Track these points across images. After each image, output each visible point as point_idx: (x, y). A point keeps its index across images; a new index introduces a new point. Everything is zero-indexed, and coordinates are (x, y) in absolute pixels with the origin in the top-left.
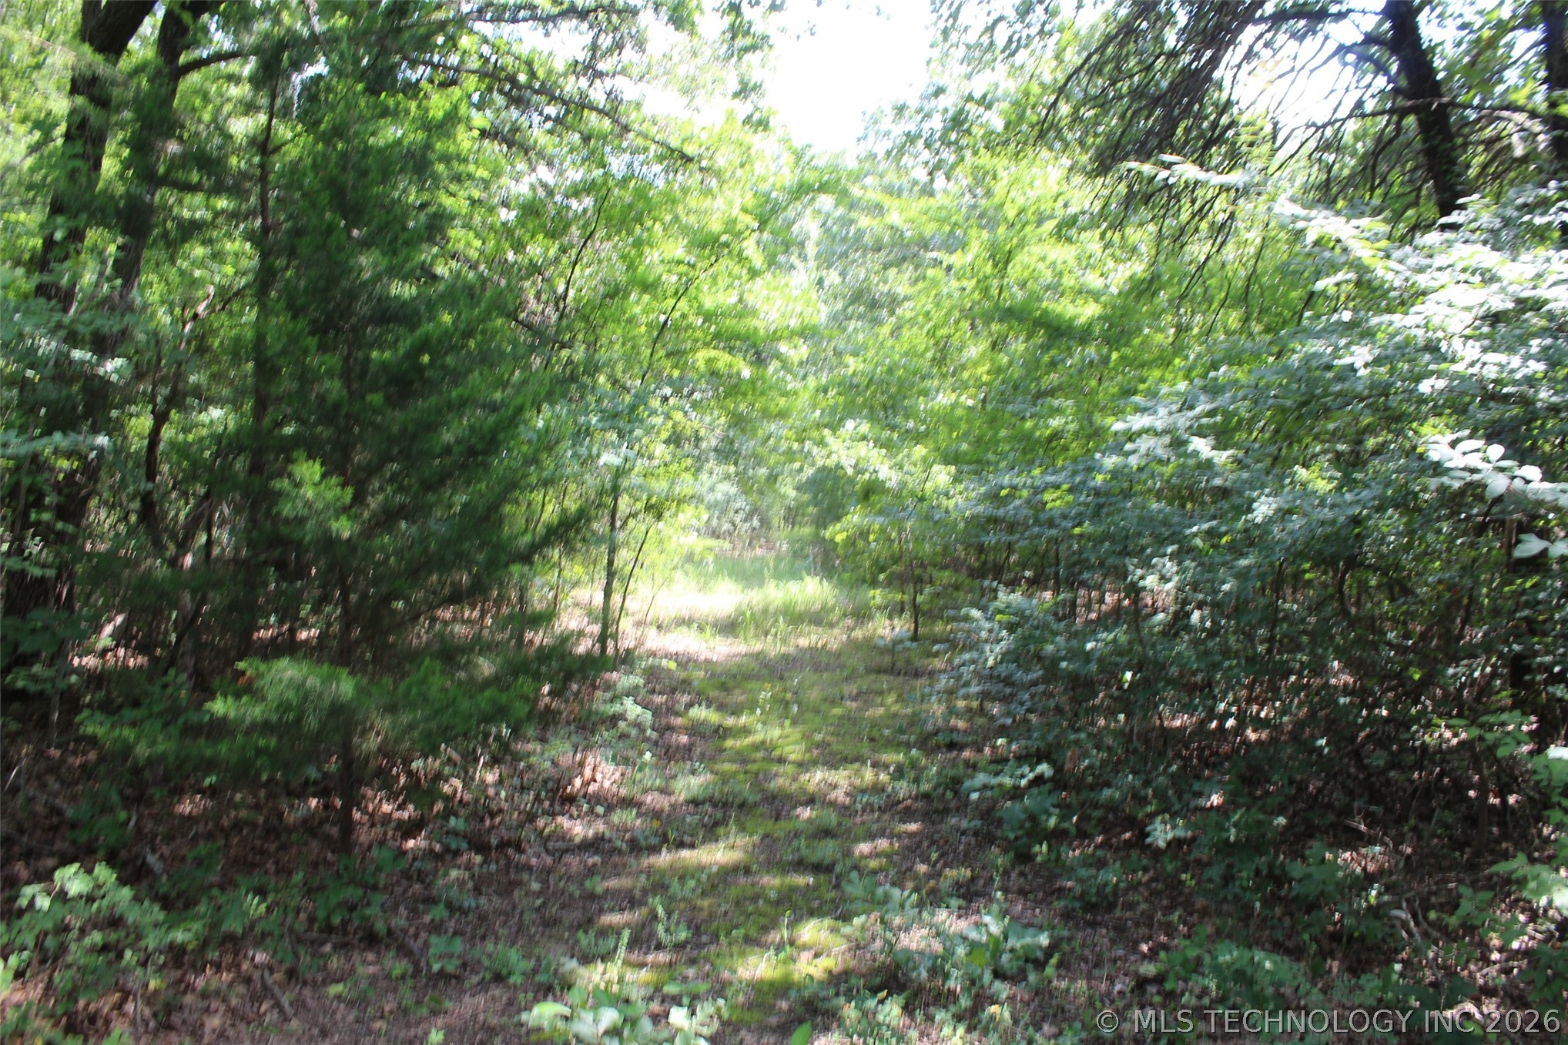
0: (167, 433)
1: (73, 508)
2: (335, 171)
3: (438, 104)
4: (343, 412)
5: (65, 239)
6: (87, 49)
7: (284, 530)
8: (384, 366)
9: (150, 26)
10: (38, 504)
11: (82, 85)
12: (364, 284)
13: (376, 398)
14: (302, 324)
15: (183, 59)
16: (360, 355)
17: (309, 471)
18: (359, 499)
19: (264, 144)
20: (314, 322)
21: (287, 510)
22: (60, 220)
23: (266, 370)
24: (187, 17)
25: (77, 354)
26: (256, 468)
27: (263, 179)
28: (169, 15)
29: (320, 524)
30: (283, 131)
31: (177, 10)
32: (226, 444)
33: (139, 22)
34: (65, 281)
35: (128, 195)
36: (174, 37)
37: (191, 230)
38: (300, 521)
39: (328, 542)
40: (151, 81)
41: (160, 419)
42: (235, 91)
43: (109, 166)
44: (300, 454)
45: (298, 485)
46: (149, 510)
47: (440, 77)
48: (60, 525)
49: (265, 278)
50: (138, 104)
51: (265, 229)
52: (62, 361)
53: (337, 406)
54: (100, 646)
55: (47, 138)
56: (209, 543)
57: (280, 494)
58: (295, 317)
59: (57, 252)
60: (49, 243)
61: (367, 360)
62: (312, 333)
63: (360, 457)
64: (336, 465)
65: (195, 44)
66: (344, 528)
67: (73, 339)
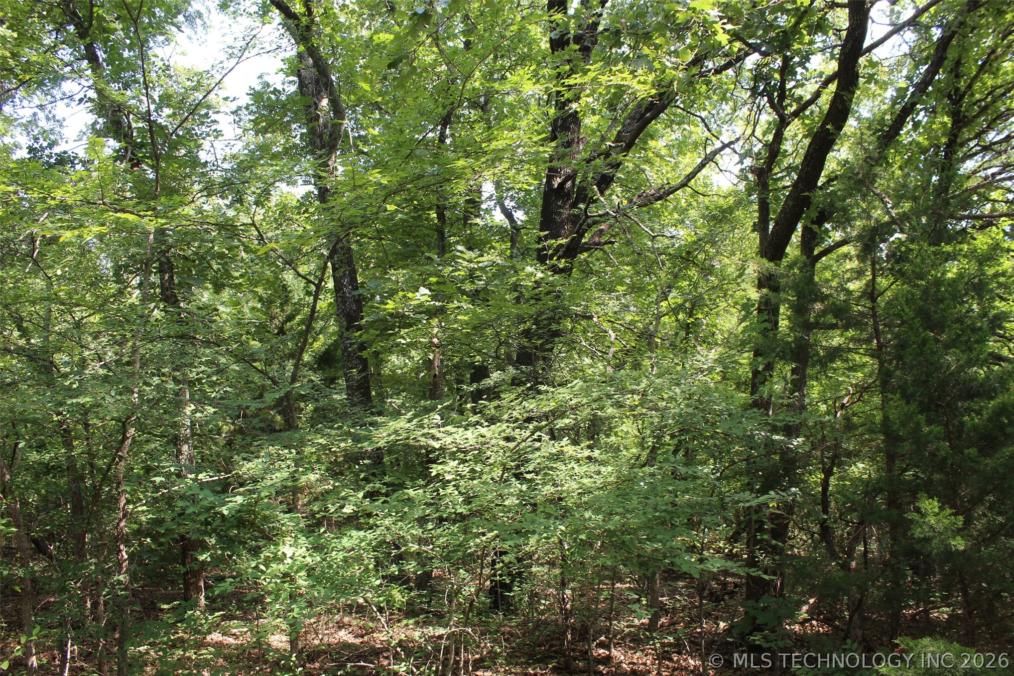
0: (833, 481)
1: (780, 532)
2: (921, 303)
3: (982, 241)
4: (949, 462)
5: (764, 370)
6: (765, 260)
7: (917, 547)
8: (975, 428)
9: (796, 238)
10: (761, 529)
11: (765, 281)
12: (952, 374)
13: (972, 451)
14: (913, 407)
15: (816, 253)
16: (956, 422)
17: (930, 505)
18: (968, 522)
19: (871, 293)
20: (921, 403)
21: (918, 533)
22: (760, 359)
23: (892, 438)
24: (815, 227)
25: (776, 437)
26: (892, 502)
27: (874, 316)
28: (805, 229)
29: (942, 541)
30: (882, 282)
31: (810, 225)
32: (871, 488)
33: (790, 238)
34: (765, 395)
35: (796, 340)
36: (810, 240)
37: (835, 353)
38: (927, 540)
39: (949, 555)
40: (801, 269)
41: (828, 473)
42: (849, 265)
43: (783, 323)
44: (922, 495)
45: (923, 515)
46: (826, 532)
47: (978, 224)
48: (774, 542)
49: (884, 379)
50: (795, 287)
51: (880, 346)
52: (769, 444)
53: (944, 459)
54: (801, 618)
55: (749, 313)
56: (866, 552)
57: (912, 521)
58: (908, 403)
59: (760, 378)
60: (756, 373)
61: (962, 424)
62: (921, 412)
63: (964, 492)
64: (949, 499)
65: (823, 240)
66: (959, 544)
67: (775, 430)
